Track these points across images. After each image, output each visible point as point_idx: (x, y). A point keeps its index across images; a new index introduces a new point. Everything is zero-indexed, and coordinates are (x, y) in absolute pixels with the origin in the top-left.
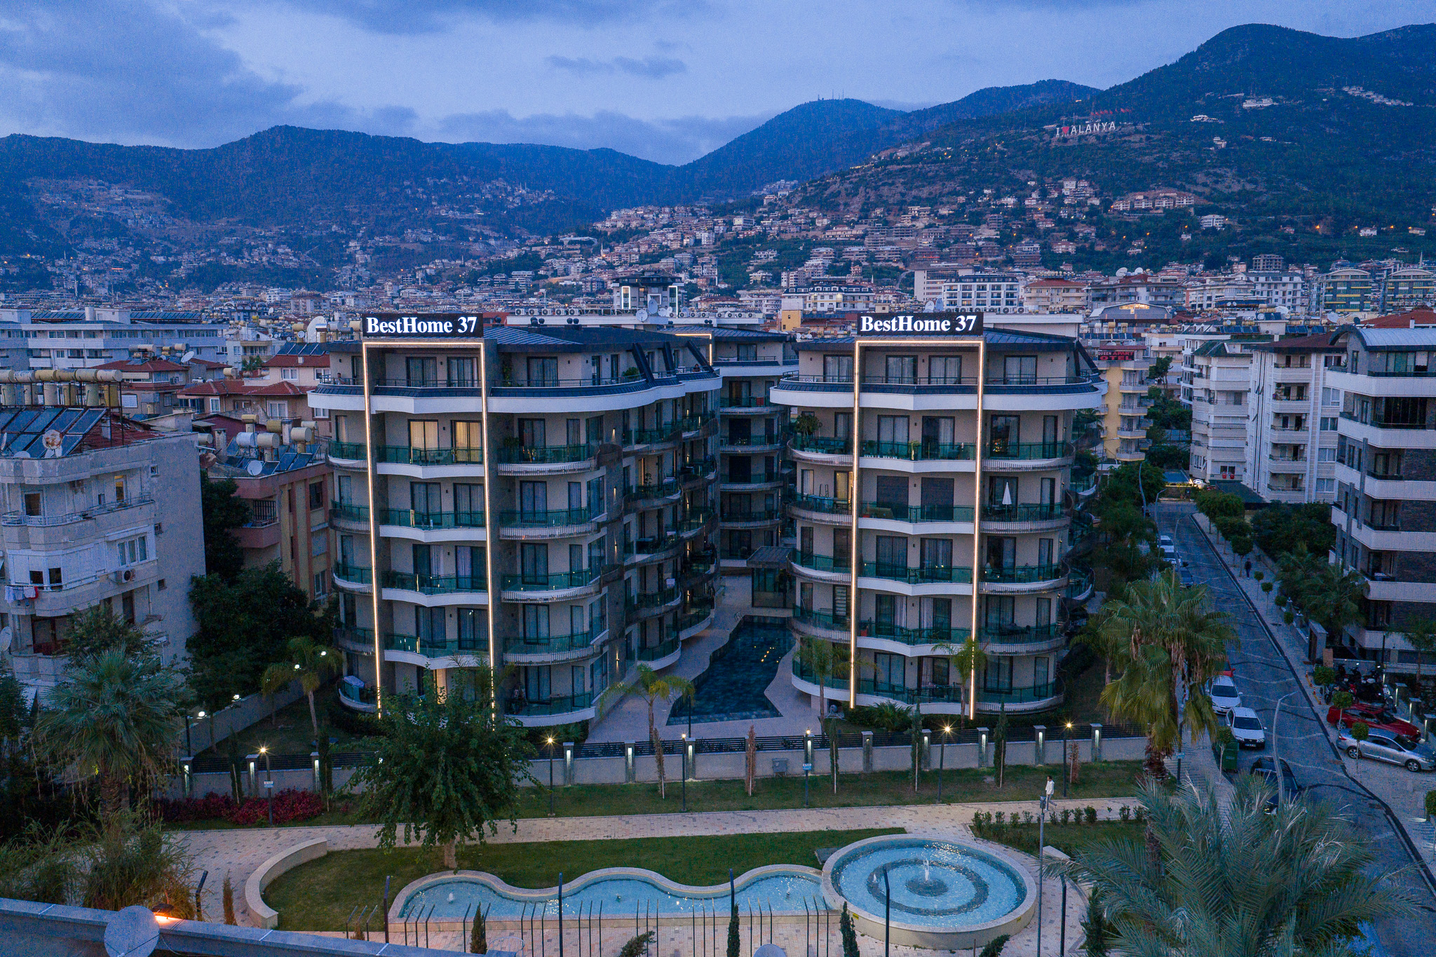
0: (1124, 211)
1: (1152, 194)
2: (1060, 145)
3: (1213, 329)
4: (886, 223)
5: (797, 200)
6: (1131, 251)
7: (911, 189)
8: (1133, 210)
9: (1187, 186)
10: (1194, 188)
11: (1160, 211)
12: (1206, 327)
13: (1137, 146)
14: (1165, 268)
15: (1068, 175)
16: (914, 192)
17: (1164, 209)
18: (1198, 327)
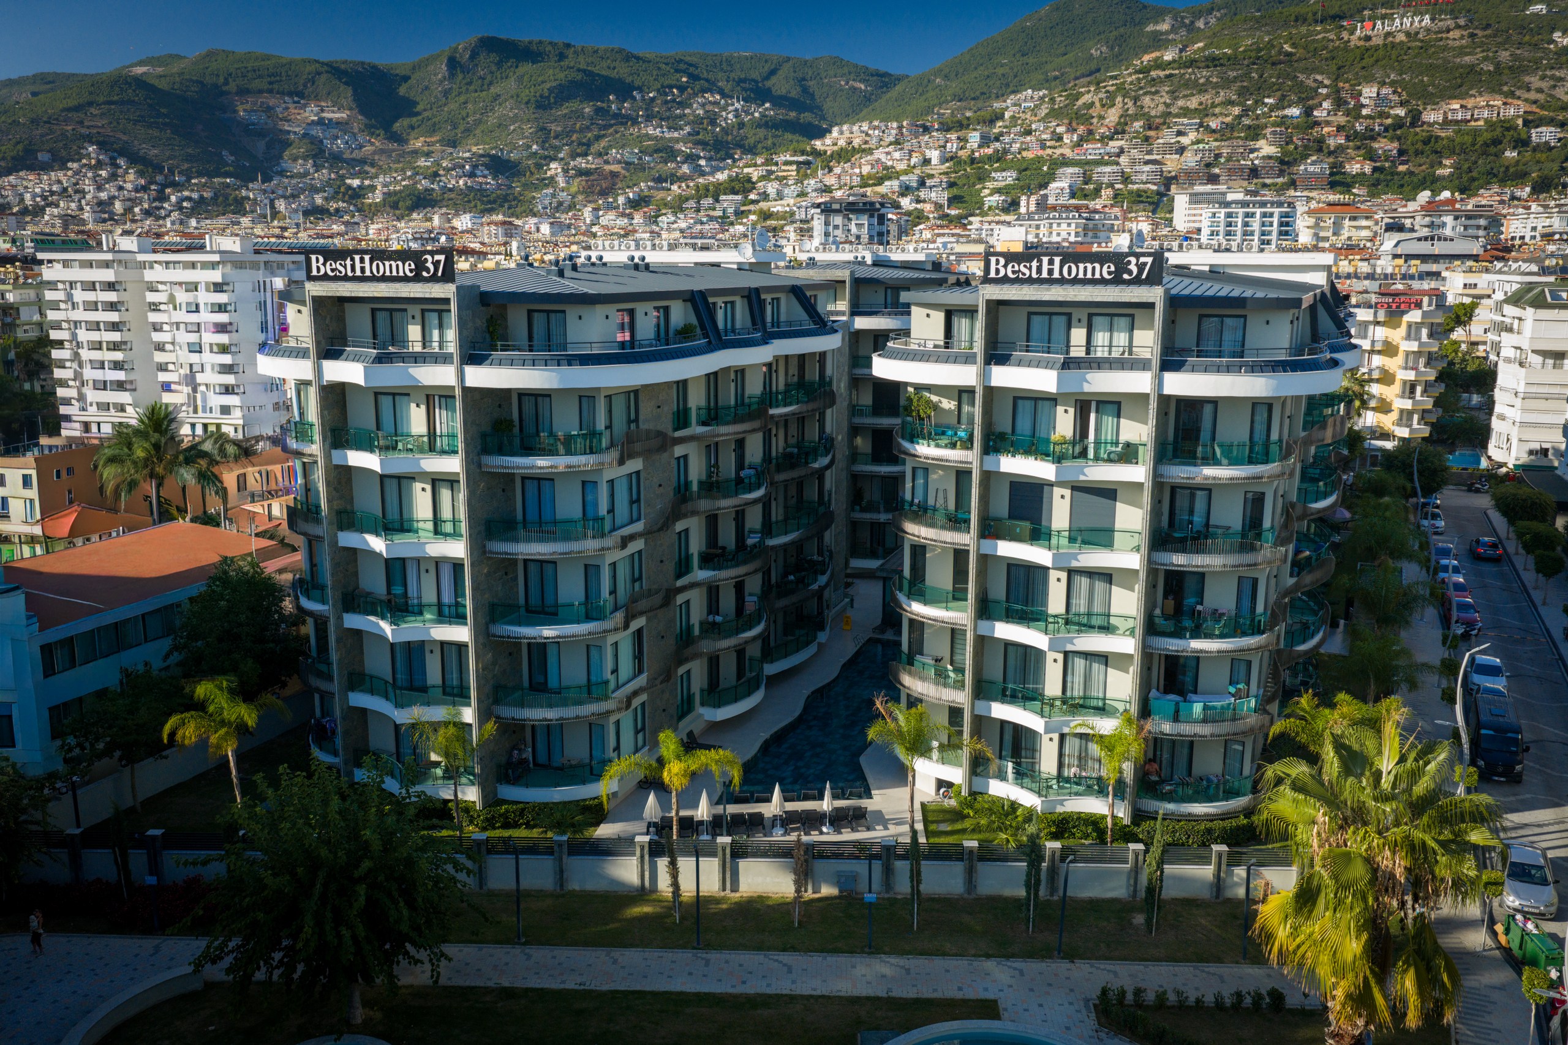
0: (1435, 123)
1: (1470, 103)
2: (1362, 43)
3: (1534, 268)
4: (1147, 139)
5: (1044, 111)
6: (1440, 172)
7: (1176, 99)
8: (1446, 122)
9: (1518, 93)
10: (1526, 95)
11: (1481, 123)
12: (1524, 266)
13: (1457, 43)
14: (1482, 191)
15: (1369, 80)
16: (1180, 103)
17: (1486, 120)
18: (1514, 266)
